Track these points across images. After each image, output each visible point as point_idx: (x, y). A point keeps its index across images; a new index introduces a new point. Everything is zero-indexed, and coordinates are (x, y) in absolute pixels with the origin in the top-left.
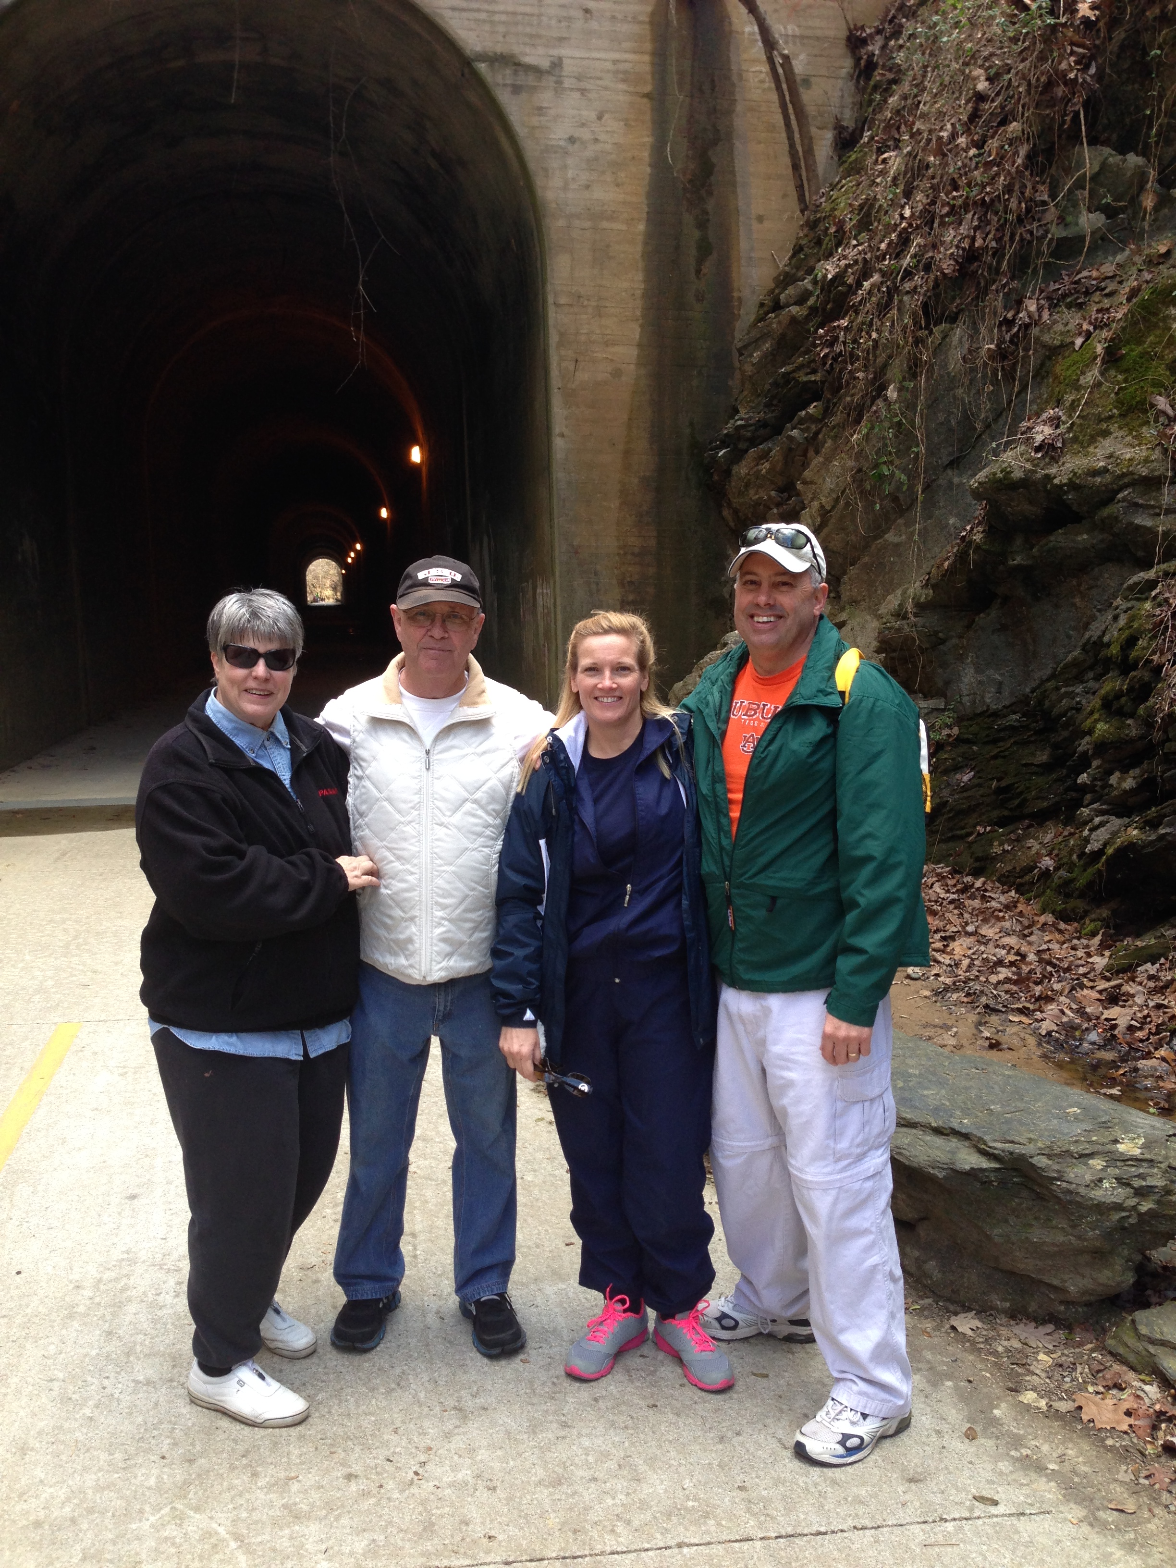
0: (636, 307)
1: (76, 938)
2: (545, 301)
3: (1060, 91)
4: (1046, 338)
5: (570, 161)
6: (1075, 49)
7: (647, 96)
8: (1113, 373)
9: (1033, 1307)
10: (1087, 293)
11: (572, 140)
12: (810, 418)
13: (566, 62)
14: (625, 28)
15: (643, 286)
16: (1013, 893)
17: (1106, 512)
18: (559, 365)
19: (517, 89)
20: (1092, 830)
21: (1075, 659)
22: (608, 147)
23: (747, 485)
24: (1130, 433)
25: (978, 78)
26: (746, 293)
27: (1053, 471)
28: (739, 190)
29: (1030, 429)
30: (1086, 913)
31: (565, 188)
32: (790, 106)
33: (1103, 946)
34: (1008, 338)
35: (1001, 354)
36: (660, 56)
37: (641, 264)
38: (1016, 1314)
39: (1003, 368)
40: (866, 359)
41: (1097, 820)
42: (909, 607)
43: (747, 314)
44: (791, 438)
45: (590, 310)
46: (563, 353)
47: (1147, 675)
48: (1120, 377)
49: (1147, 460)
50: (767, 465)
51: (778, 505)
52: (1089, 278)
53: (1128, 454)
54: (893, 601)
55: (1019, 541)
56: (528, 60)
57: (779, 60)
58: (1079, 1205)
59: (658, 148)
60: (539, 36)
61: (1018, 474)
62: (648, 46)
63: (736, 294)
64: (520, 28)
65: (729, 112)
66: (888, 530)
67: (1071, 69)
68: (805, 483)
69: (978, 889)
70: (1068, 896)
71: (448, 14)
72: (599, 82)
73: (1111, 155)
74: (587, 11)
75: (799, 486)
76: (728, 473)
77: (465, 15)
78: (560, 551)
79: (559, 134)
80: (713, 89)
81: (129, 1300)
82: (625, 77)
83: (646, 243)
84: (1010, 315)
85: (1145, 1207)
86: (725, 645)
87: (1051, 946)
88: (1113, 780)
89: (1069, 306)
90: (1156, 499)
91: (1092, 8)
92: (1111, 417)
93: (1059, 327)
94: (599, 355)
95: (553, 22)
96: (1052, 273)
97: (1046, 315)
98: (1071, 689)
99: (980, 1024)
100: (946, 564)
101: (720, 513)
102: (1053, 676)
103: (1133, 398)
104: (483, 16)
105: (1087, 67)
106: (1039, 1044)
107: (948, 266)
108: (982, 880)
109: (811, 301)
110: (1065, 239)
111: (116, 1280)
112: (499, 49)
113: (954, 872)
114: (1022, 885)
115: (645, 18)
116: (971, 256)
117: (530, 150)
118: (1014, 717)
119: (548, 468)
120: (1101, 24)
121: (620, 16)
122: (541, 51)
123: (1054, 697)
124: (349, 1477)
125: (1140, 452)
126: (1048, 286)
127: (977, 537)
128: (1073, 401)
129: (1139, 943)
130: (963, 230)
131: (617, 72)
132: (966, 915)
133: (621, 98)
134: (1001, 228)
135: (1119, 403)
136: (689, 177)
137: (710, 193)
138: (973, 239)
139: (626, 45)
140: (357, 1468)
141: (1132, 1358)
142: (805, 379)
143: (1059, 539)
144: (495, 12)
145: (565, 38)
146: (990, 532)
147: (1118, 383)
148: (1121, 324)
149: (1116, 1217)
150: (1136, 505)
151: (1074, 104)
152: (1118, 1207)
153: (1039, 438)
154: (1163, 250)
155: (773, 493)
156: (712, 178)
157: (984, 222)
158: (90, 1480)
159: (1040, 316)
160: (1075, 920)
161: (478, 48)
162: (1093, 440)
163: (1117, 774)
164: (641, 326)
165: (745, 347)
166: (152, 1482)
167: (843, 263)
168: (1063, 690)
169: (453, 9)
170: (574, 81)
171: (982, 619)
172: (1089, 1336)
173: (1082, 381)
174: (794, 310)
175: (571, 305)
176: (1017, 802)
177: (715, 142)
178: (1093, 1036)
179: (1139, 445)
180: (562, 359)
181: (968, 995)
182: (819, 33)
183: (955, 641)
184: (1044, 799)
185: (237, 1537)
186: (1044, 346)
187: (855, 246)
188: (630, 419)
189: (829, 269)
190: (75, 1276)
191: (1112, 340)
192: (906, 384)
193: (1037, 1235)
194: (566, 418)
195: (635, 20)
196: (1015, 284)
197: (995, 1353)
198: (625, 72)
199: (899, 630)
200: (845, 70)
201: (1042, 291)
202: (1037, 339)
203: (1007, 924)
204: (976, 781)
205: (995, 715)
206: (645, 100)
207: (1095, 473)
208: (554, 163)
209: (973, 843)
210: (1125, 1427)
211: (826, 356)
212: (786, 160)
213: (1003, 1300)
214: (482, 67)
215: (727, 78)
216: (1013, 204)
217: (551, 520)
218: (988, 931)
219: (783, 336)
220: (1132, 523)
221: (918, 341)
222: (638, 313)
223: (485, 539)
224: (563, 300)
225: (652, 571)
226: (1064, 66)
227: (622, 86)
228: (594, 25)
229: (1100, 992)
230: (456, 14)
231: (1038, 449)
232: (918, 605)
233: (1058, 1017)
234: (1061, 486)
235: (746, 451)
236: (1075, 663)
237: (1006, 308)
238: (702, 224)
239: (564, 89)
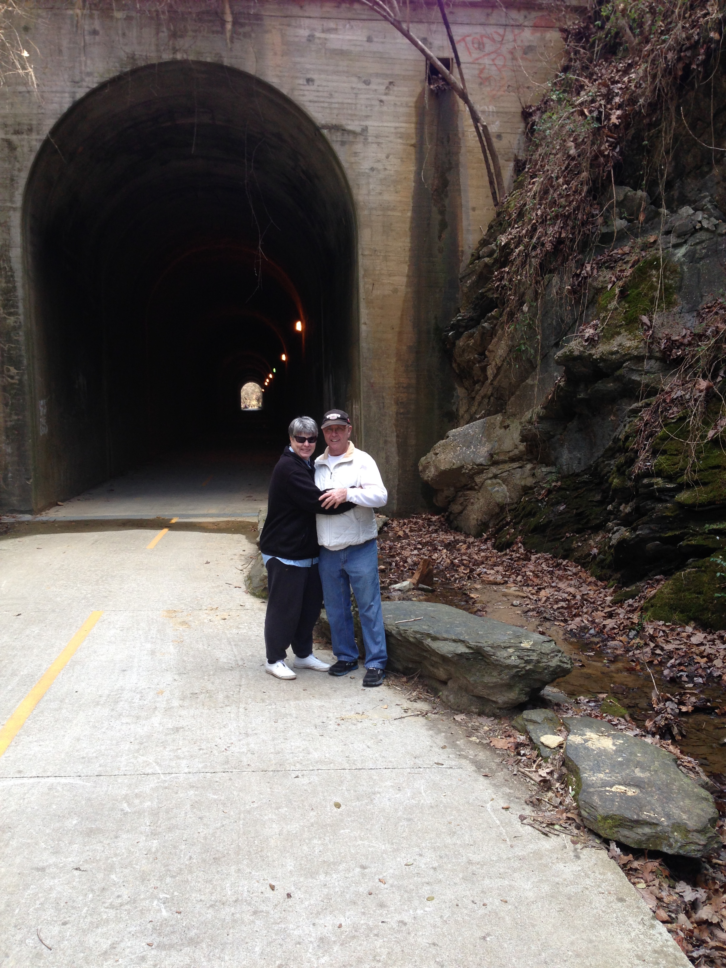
0: (405, 256)
2: (357, 253)
3: (602, 160)
4: (595, 284)
5: (371, 180)
6: (609, 139)
7: (412, 145)
8: (623, 303)
9: (487, 711)
10: (616, 262)
11: (372, 169)
12: (493, 317)
13: (369, 128)
14: (401, 110)
15: (409, 245)
16: (579, 567)
17: (618, 373)
18: (364, 286)
19: (343, 143)
20: (613, 533)
21: (610, 447)
22: (392, 173)
23: (463, 351)
24: (630, 334)
25: (570, 147)
26: (466, 248)
27: (593, 352)
28: (462, 194)
29: (583, 330)
30: (611, 576)
31: (369, 194)
32: (488, 152)
33: (614, 592)
34: (576, 283)
35: (573, 291)
36: (420, 125)
37: (409, 234)
38: (480, 714)
39: (575, 298)
40: (515, 290)
41: (615, 528)
42: (535, 417)
43: (466, 259)
44: (483, 327)
45: (381, 257)
46: (366, 280)
47: (633, 455)
48: (627, 305)
49: (637, 347)
50: (473, 341)
51: (479, 362)
52: (617, 254)
53: (628, 344)
54: (528, 415)
55: (582, 386)
56: (350, 128)
57: (481, 129)
58: (501, 666)
59: (418, 173)
60: (355, 115)
61: (576, 353)
62: (414, 119)
63: (460, 249)
64: (345, 111)
65: (457, 153)
66: (527, 378)
67: (606, 149)
68: (489, 351)
69: (564, 566)
70: (603, 568)
71: (307, 104)
72: (387, 139)
73: (629, 191)
74: (381, 101)
75: (487, 353)
76: (454, 344)
77: (316, 104)
78: (364, 386)
79: (365, 166)
80: (448, 142)
81: (121, 701)
82: (402, 136)
83: (411, 223)
84: (578, 272)
85: (528, 668)
86: (448, 437)
87: (589, 592)
88: (622, 508)
89: (607, 268)
90: (641, 367)
91: (617, 118)
92: (622, 325)
93: (601, 279)
94: (385, 281)
95: (363, 107)
96: (600, 251)
97: (595, 271)
98: (609, 462)
99: (539, 625)
100: (550, 397)
101: (451, 365)
102: (603, 456)
103: (632, 316)
104: (326, 105)
105: (615, 148)
106: (564, 634)
107: (549, 247)
108: (567, 561)
109: (495, 256)
110: (607, 233)
111: (116, 695)
112: (334, 122)
113: (555, 557)
114: (584, 563)
115: (413, 105)
116: (559, 242)
117: (350, 174)
118: (586, 476)
119: (358, 340)
120: (622, 126)
121: (399, 104)
122: (357, 123)
123: (602, 466)
124: (200, 749)
125: (634, 343)
126: (597, 257)
127: (562, 384)
128: (604, 317)
129: (628, 589)
130: (556, 228)
131: (396, 133)
132: (554, 578)
133: (399, 147)
134: (573, 228)
135: (626, 318)
136: (434, 187)
137: (447, 196)
138: (560, 233)
139: (401, 119)
140: (204, 747)
141: (519, 727)
142: (491, 296)
143: (599, 385)
144: (332, 103)
145: (368, 116)
146: (567, 381)
147: (626, 308)
148: (629, 278)
149: (515, 670)
150: (632, 370)
151: (608, 167)
152: (516, 667)
153: (587, 335)
154: (652, 240)
155: (476, 356)
156: (448, 188)
157: (566, 224)
158: (103, 747)
159: (592, 273)
160: (605, 580)
161: (323, 122)
162: (613, 336)
163: (624, 505)
164: (409, 266)
165: (463, 277)
166: (126, 748)
167: (510, 237)
168: (606, 462)
169: (310, 101)
170: (374, 138)
171: (570, 425)
172: (508, 721)
173: (609, 307)
174: (487, 260)
175: (371, 255)
176: (585, 521)
177: (450, 169)
178: (592, 631)
179: (634, 340)
180: (365, 283)
181: (538, 612)
182: (506, 110)
183: (559, 436)
184: (598, 519)
185: (156, 762)
186: (594, 288)
187: (517, 228)
188: (402, 315)
189: (503, 239)
190: (100, 693)
191: (623, 287)
192: (532, 304)
193: (487, 679)
194: (367, 315)
195: (407, 106)
196: (580, 256)
197: (468, 727)
198: (400, 133)
199: (530, 430)
200: (520, 130)
201: (594, 260)
202: (590, 284)
203: (572, 582)
204: (567, 510)
205: (578, 475)
206: (412, 148)
207: (612, 353)
208: (363, 181)
209: (564, 541)
210: (506, 748)
211: (498, 286)
212: (487, 179)
213: (476, 708)
214: (325, 132)
215: (456, 135)
216: (580, 216)
217: (359, 368)
218: (561, 585)
219: (481, 273)
220: (630, 379)
221: (537, 282)
222: (407, 259)
223: (331, 377)
224: (366, 253)
225: (413, 396)
226: (603, 148)
227: (400, 141)
228: (385, 108)
229: (605, 613)
230: (311, 104)
231: (586, 341)
232: (539, 417)
233: (579, 623)
234: (597, 359)
235: (463, 333)
236: (610, 449)
237: (577, 268)
238: (442, 212)
239: (369, 143)
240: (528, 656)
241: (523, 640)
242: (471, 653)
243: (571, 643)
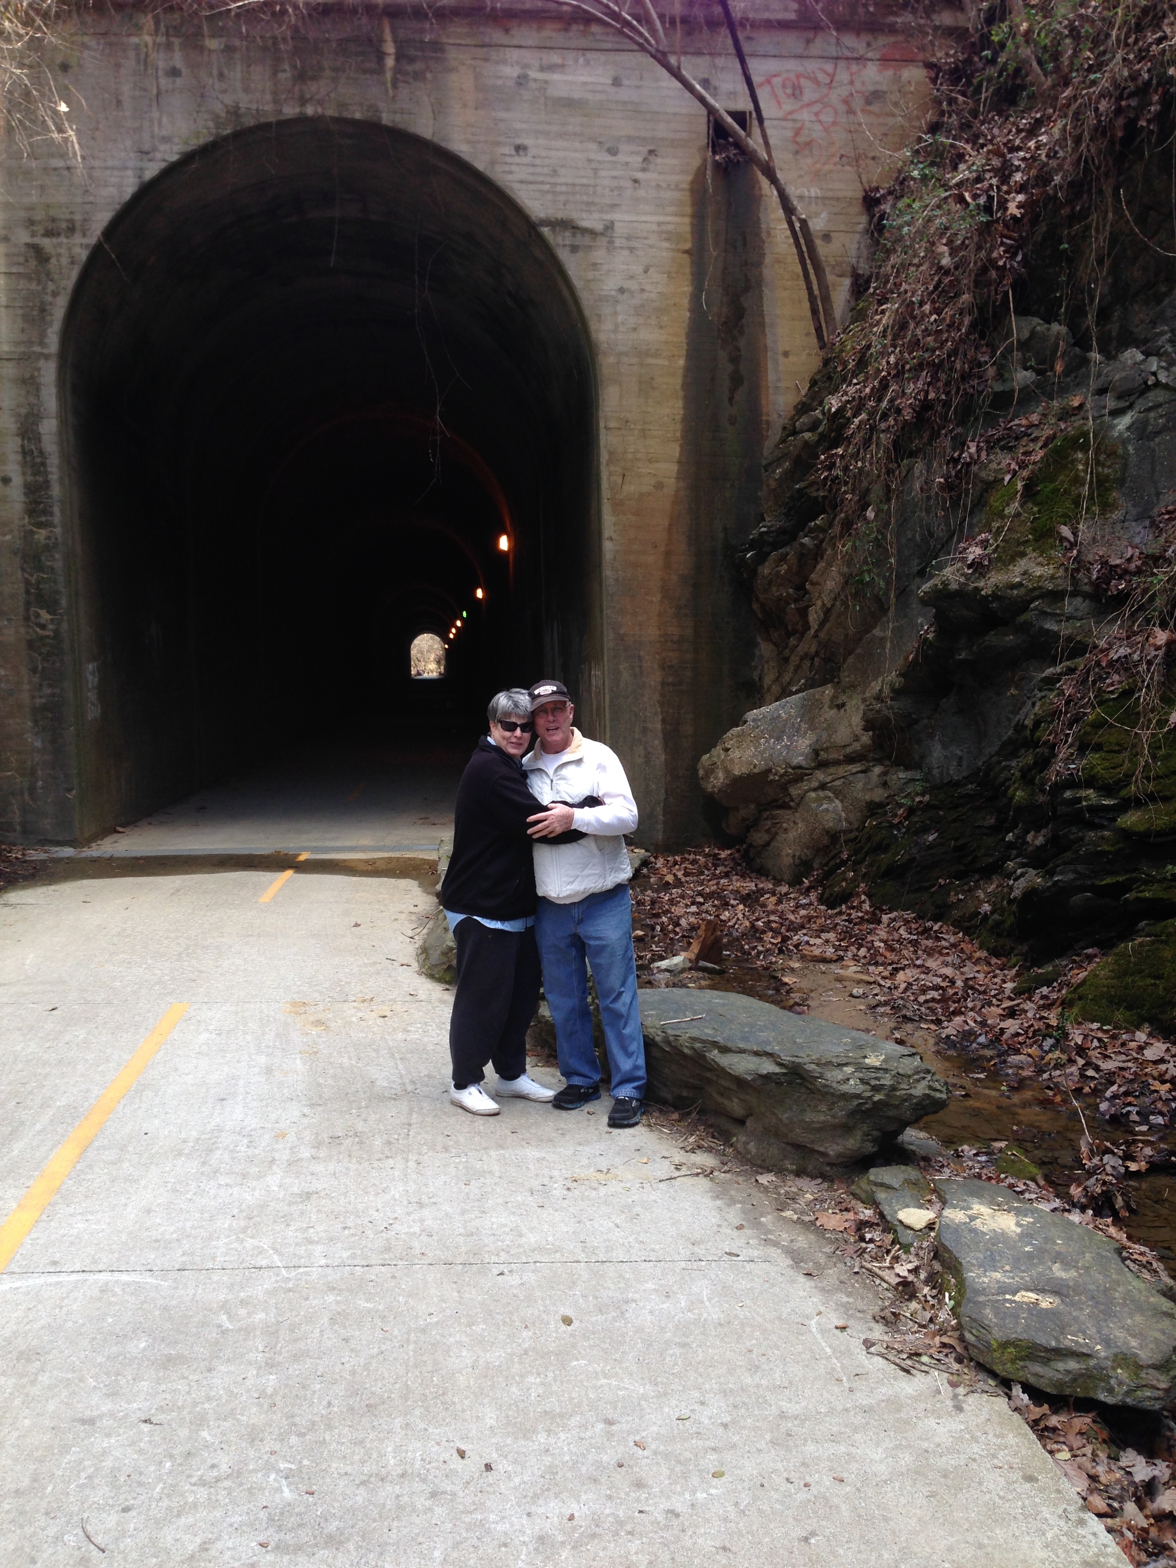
0: (676, 429)
1: (187, 949)
2: (598, 424)
3: (993, 274)
4: (983, 474)
6: (1005, 240)
7: (686, 252)
8: (1030, 505)
9: (810, 1168)
10: (1017, 438)
11: (622, 290)
12: (818, 528)
13: (616, 224)
14: (668, 195)
15: (682, 412)
16: (961, 935)
17: (1023, 618)
18: (609, 479)
19: (574, 249)
20: (1015, 880)
21: (1010, 738)
22: (653, 296)
23: (770, 583)
24: (1041, 555)
25: (942, 254)
26: (773, 417)
27: (981, 584)
28: (767, 329)
29: (965, 549)
30: (1012, 949)
31: (615, 331)
32: (808, 261)
33: (1018, 975)
34: (953, 473)
35: (948, 486)
36: (699, 219)
37: (681, 394)
38: (798, 1174)
39: (951, 498)
40: (854, 484)
41: (1019, 871)
42: (886, 691)
43: (774, 435)
44: (802, 545)
45: (636, 432)
46: (612, 469)
47: (1047, 752)
48: (1036, 509)
49: (1053, 577)
50: (785, 567)
51: (796, 601)
52: (1020, 425)
53: (1038, 571)
54: (875, 686)
55: (963, 640)
56: (585, 224)
57: (797, 225)
58: (833, 1095)
59: (695, 297)
60: (593, 203)
61: (954, 586)
62: (688, 210)
63: (764, 418)
64: (578, 197)
65: (759, 264)
66: (873, 627)
67: (1001, 257)
68: (812, 584)
69: (936, 932)
70: (999, 935)
71: (516, 186)
72: (646, 242)
73: (1039, 324)
74: (636, 181)
75: (808, 586)
76: (754, 573)
77: (531, 187)
78: (609, 640)
79: (610, 285)
80: (745, 245)
81: (218, 1148)
82: (669, 237)
83: (685, 376)
85: (877, 1098)
86: (745, 722)
87: (977, 975)
88: (1029, 838)
89: (1002, 449)
90: (1059, 608)
91: (1018, 207)
92: (1027, 541)
93: (993, 466)
94: (643, 471)
95: (607, 191)
96: (991, 421)
97: (984, 454)
98: (1008, 763)
99: (895, 1029)
100: (911, 657)
101: (750, 606)
102: (998, 753)
103: (1045, 526)
104: (546, 187)
105: (1015, 254)
106: (937, 1044)
107: (908, 415)
108: (940, 924)
109: (821, 429)
110: (1003, 392)
111: (210, 1139)
112: (560, 215)
113: (920, 917)
114: (969, 928)
115: (686, 186)
116: (925, 406)
117: (586, 299)
118: (970, 786)
119: (599, 565)
120: (1025, 220)
121: (664, 185)
122: (596, 216)
123: (997, 769)
124: (345, 1228)
125: (1048, 571)
126: (986, 431)
127: (930, 636)
128: (998, 528)
129: (1040, 971)
130: (920, 384)
131: (662, 232)
132: (920, 952)
133: (664, 254)
134: (947, 384)
135: (1033, 530)
136: (723, 319)
137: (742, 333)
138: (927, 393)
139: (669, 209)
140: (349, 1224)
141: (863, 1196)
142: (815, 494)
143: (992, 639)
144: (555, 184)
145: (616, 205)
146: (939, 633)
147: (1034, 514)
148: (1039, 465)
149: (856, 1102)
150: (1045, 613)
151: (1004, 286)
152: (858, 1096)
153: (971, 557)
154: (1076, 403)
155: (791, 591)
156: (744, 320)
157: (935, 378)
158: (189, 1224)
159: (979, 456)
160: (1004, 956)
161: (542, 215)
162: (1013, 560)
163: (1032, 833)
164: (681, 446)
165: (769, 464)
166: (226, 1226)
167: (845, 398)
168: (1004, 764)
169: (521, 182)
170: (624, 241)
171: (944, 703)
172: (844, 1186)
173: (1007, 511)
174: (807, 435)
175: (619, 429)
176: (970, 858)
177: (747, 289)
178: (982, 1039)
179: (1048, 565)
180: (611, 474)
181: (893, 1008)
182: (838, 194)
183: (926, 721)
184: (991, 855)
185: (273, 1249)
186: (982, 481)
187: (855, 384)
188: (670, 525)
189: (834, 403)
190: (183, 1135)
191: (1029, 479)
192: (881, 506)
193: (809, 1117)
194: (614, 525)
195: (677, 188)
196: (959, 430)
197: (779, 1194)
198: (668, 232)
199: (879, 712)
200: (861, 226)
201: (981, 436)
202: (976, 476)
203: (949, 959)
204: (939, 841)
205: (957, 784)
206: (685, 256)
207: (1013, 586)
208: (606, 310)
209: (935, 892)
210: (842, 1229)
211: (826, 478)
212: (807, 305)
213: (792, 1164)
214: (545, 231)
215: (758, 234)
216: (958, 366)
217: (602, 611)
218: (931, 963)
219: (798, 457)
220: (1041, 628)
221: (889, 472)
222: (678, 434)
223: (555, 624)
224: (612, 424)
225: (689, 656)
226: (995, 255)
227: (666, 245)
228: (642, 193)
229: (1004, 1009)
230: (524, 186)
231: (969, 567)
232: (893, 690)
233: (961, 1026)
234: (987, 596)
235: (769, 554)
236: (1010, 742)
237: (954, 450)
238: (735, 359)
239: (615, 248)
240: (877, 1079)
241: (868, 1052)
242: (784, 1074)
243: (948, 1059)
